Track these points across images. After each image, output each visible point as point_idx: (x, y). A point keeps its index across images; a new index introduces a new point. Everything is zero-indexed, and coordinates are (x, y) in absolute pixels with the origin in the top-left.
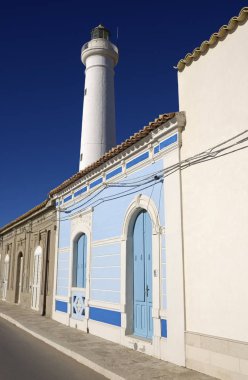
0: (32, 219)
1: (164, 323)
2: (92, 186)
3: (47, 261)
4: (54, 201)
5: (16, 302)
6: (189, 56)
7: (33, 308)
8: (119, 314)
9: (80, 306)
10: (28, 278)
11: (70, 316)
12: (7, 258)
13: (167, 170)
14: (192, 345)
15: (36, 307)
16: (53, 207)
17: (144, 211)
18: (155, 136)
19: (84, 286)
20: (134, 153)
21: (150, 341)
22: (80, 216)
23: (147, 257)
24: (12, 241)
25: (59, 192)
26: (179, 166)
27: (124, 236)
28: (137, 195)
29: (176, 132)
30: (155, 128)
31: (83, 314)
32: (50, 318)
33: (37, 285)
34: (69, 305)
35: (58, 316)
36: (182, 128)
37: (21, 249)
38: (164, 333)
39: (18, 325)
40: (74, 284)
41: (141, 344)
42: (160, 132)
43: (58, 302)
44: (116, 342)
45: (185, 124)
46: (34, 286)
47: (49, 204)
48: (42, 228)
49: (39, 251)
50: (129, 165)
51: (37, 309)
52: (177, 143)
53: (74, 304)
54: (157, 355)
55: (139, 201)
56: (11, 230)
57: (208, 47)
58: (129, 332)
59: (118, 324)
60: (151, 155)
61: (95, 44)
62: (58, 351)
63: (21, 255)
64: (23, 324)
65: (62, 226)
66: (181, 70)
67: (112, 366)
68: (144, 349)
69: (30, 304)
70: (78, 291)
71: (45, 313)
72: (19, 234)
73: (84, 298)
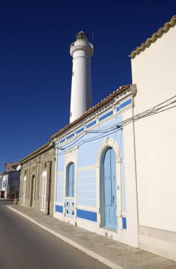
0: (40, 154)
1: (124, 220)
2: (77, 133)
3: (50, 181)
4: (54, 142)
5: (31, 206)
6: (138, 48)
7: (41, 210)
8: (95, 214)
9: (71, 209)
10: (38, 191)
11: (65, 215)
12: (25, 179)
13: (125, 122)
14: (142, 234)
15: (43, 209)
16: (53, 146)
17: (111, 148)
18: (117, 100)
19: (73, 196)
20: (104, 111)
21: (116, 231)
22: (71, 152)
23: (113, 178)
24: (28, 168)
25: (57, 136)
26: (133, 119)
27: (98, 164)
28: (106, 138)
29: (130, 97)
30: (117, 95)
31: (73, 214)
32: (52, 216)
33: (44, 196)
34: (64, 208)
35: (57, 215)
36: (135, 95)
37: (34, 173)
38: (124, 226)
39: (32, 221)
40: (67, 195)
41: (110, 233)
42: (120, 98)
43: (57, 206)
44: (94, 232)
45: (136, 92)
46: (42, 196)
47: (51, 144)
48: (47, 160)
49: (45, 174)
50: (100, 119)
51: (44, 211)
52: (131, 104)
53: (67, 208)
54: (120, 240)
55: (107, 141)
56: (28, 161)
57: (151, 42)
58: (102, 225)
59: (95, 220)
60: (115, 112)
61: (78, 43)
62: (58, 238)
63: (34, 176)
64: (36, 220)
65: (59, 158)
66: (134, 57)
67: (91, 247)
68: (112, 237)
69: (40, 208)
70: (70, 199)
71: (48, 213)
72: (33, 163)
73: (73, 204)
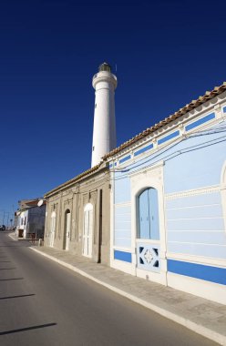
0: (79, 182)
2: (160, 142)
3: (101, 216)
4: (108, 163)
5: (64, 248)
7: (85, 255)
9: (150, 257)
11: (136, 266)
12: (54, 214)
15: (88, 252)
16: (107, 169)
19: (158, 238)
22: (145, 172)
24: (58, 201)
25: (114, 155)
31: (157, 265)
32: (107, 266)
33: (88, 236)
34: (134, 256)
37: (68, 207)
40: (138, 236)
46: (85, 236)
47: (104, 166)
48: (92, 188)
49: (89, 208)
51: (90, 256)
53: (142, 255)
56: (57, 193)
63: (68, 211)
69: (81, 251)
70: (148, 243)
71: (99, 261)
72: (66, 195)
73: (156, 250)
